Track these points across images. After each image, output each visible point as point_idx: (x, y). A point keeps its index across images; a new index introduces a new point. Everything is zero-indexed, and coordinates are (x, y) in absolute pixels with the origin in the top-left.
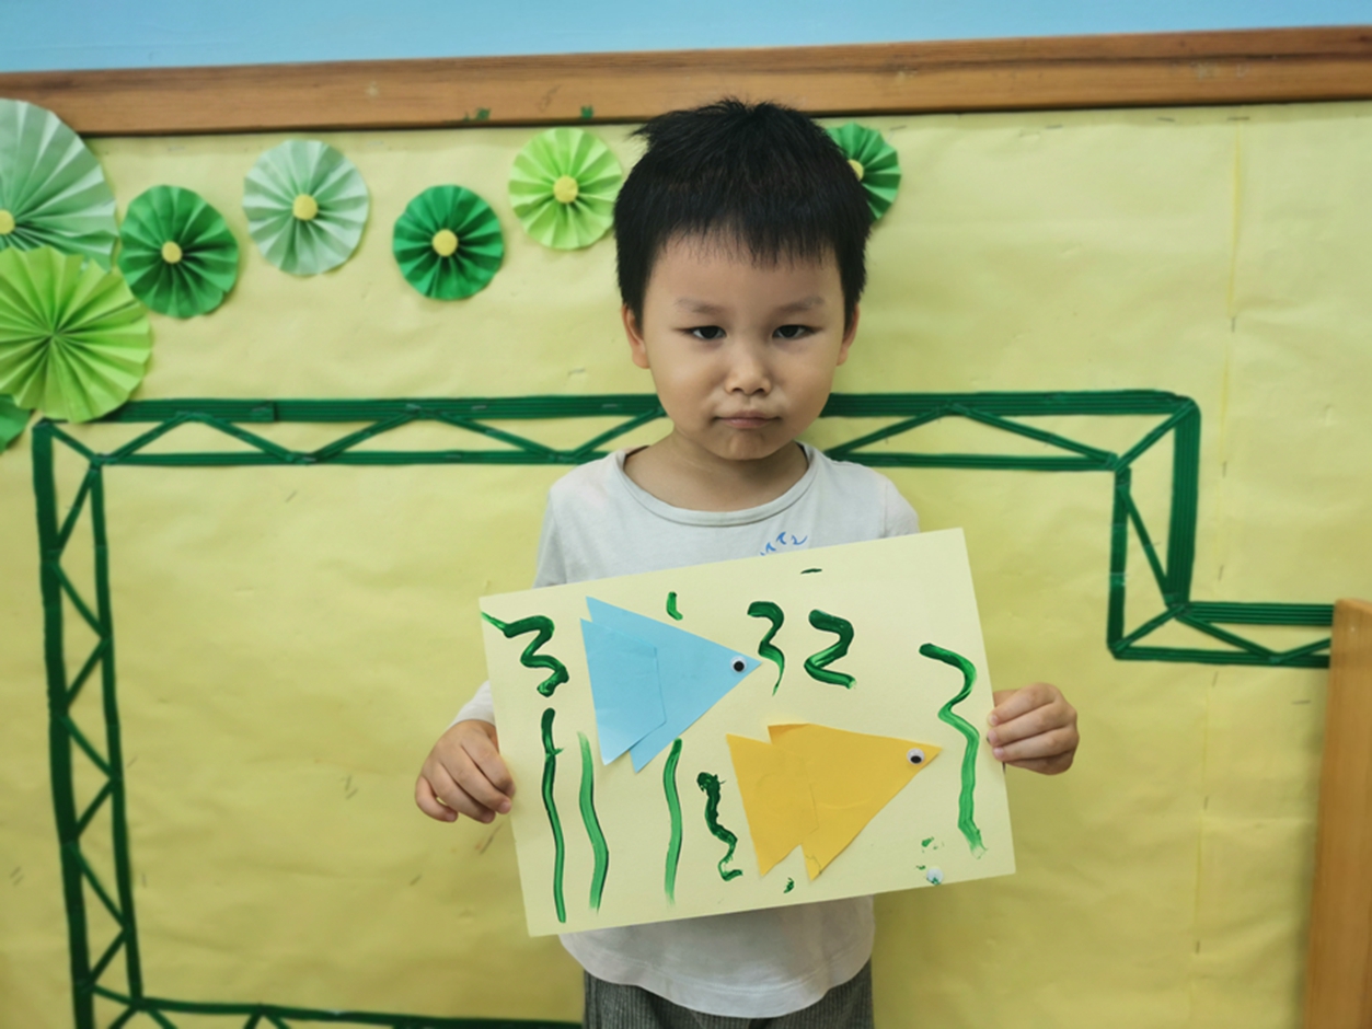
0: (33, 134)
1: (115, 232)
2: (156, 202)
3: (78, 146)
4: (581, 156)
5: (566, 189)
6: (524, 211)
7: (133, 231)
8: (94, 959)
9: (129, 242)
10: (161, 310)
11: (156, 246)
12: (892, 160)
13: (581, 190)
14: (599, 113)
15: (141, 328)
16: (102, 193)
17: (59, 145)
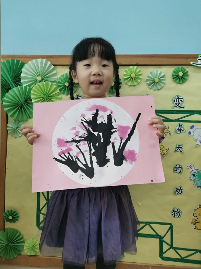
0: (46, 64)
1: (57, 81)
2: (65, 76)
3: (53, 67)
4: (136, 71)
5: (133, 75)
6: (126, 79)
7: (60, 81)
8: (41, 208)
9: (59, 82)
10: (63, 94)
11: (64, 83)
12: (187, 72)
13: (136, 76)
14: (139, 63)
15: (60, 97)
16: (55, 74)
17: (50, 66)
